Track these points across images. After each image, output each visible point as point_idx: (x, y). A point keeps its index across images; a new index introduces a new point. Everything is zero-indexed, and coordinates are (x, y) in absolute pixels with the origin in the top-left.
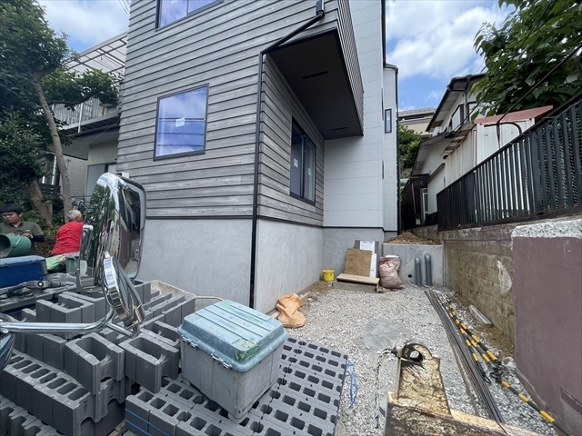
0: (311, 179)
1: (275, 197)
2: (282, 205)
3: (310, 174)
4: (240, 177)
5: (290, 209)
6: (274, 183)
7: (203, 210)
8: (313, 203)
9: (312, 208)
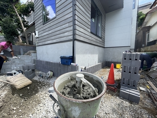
0: (100, 28)
1: (84, 32)
2: (87, 36)
3: (99, 26)
4: (68, 24)
5: (90, 38)
6: (83, 26)
7: (57, 40)
8: (101, 38)
9: (101, 40)
